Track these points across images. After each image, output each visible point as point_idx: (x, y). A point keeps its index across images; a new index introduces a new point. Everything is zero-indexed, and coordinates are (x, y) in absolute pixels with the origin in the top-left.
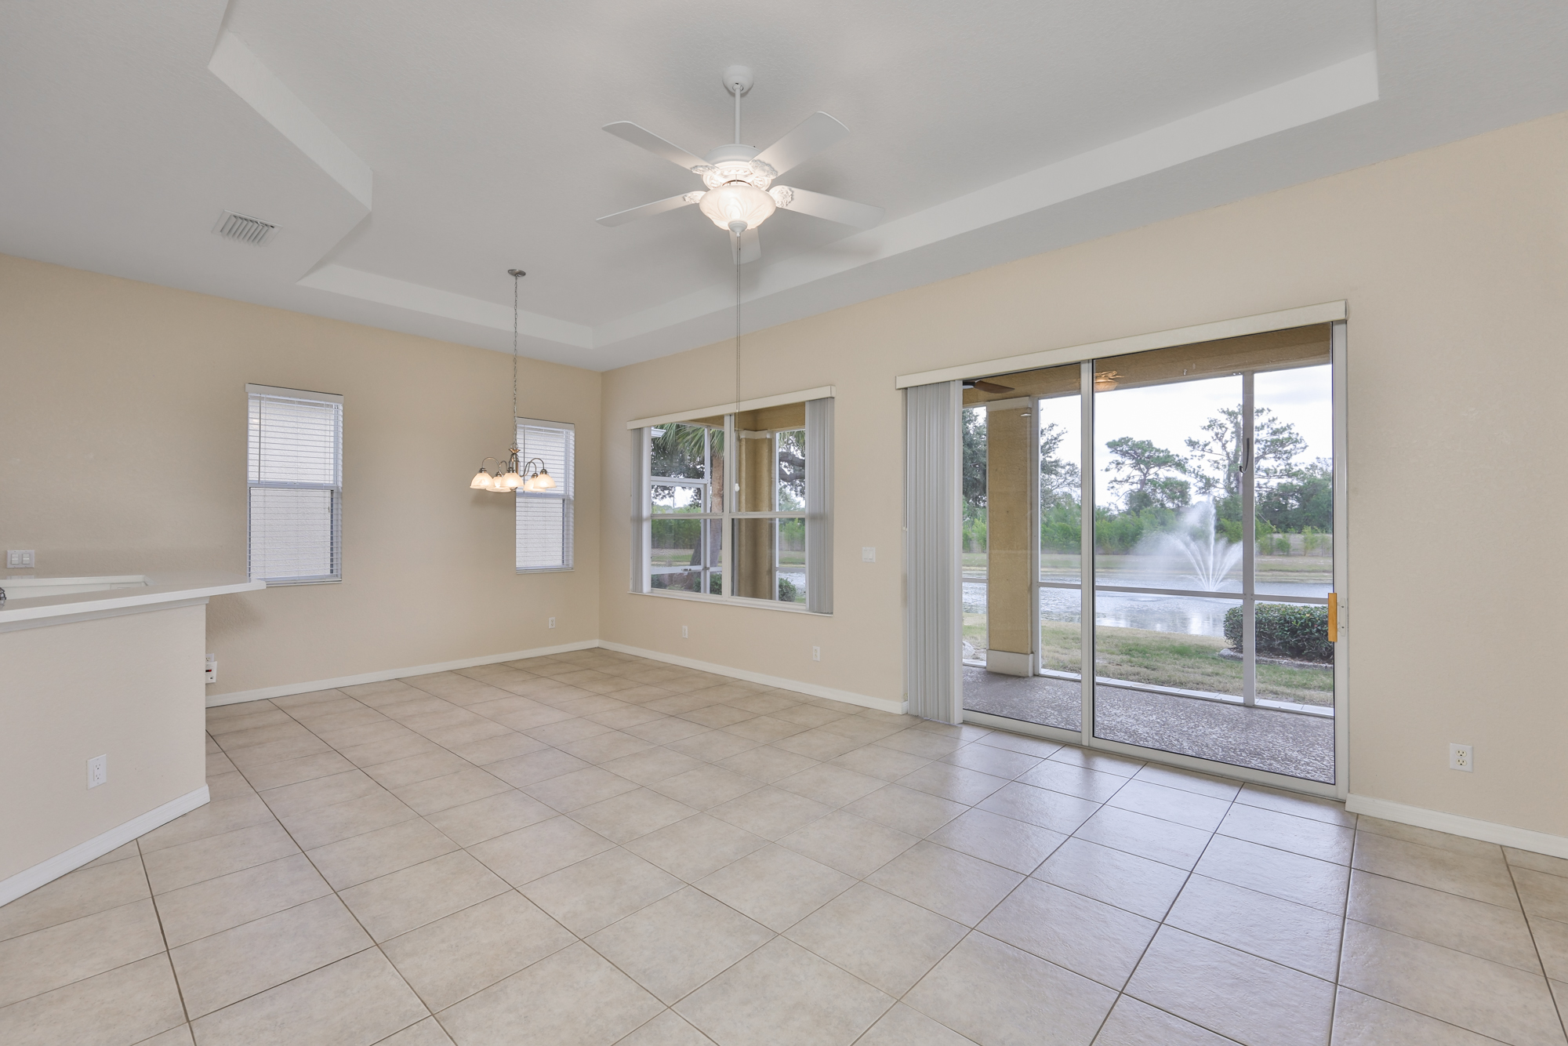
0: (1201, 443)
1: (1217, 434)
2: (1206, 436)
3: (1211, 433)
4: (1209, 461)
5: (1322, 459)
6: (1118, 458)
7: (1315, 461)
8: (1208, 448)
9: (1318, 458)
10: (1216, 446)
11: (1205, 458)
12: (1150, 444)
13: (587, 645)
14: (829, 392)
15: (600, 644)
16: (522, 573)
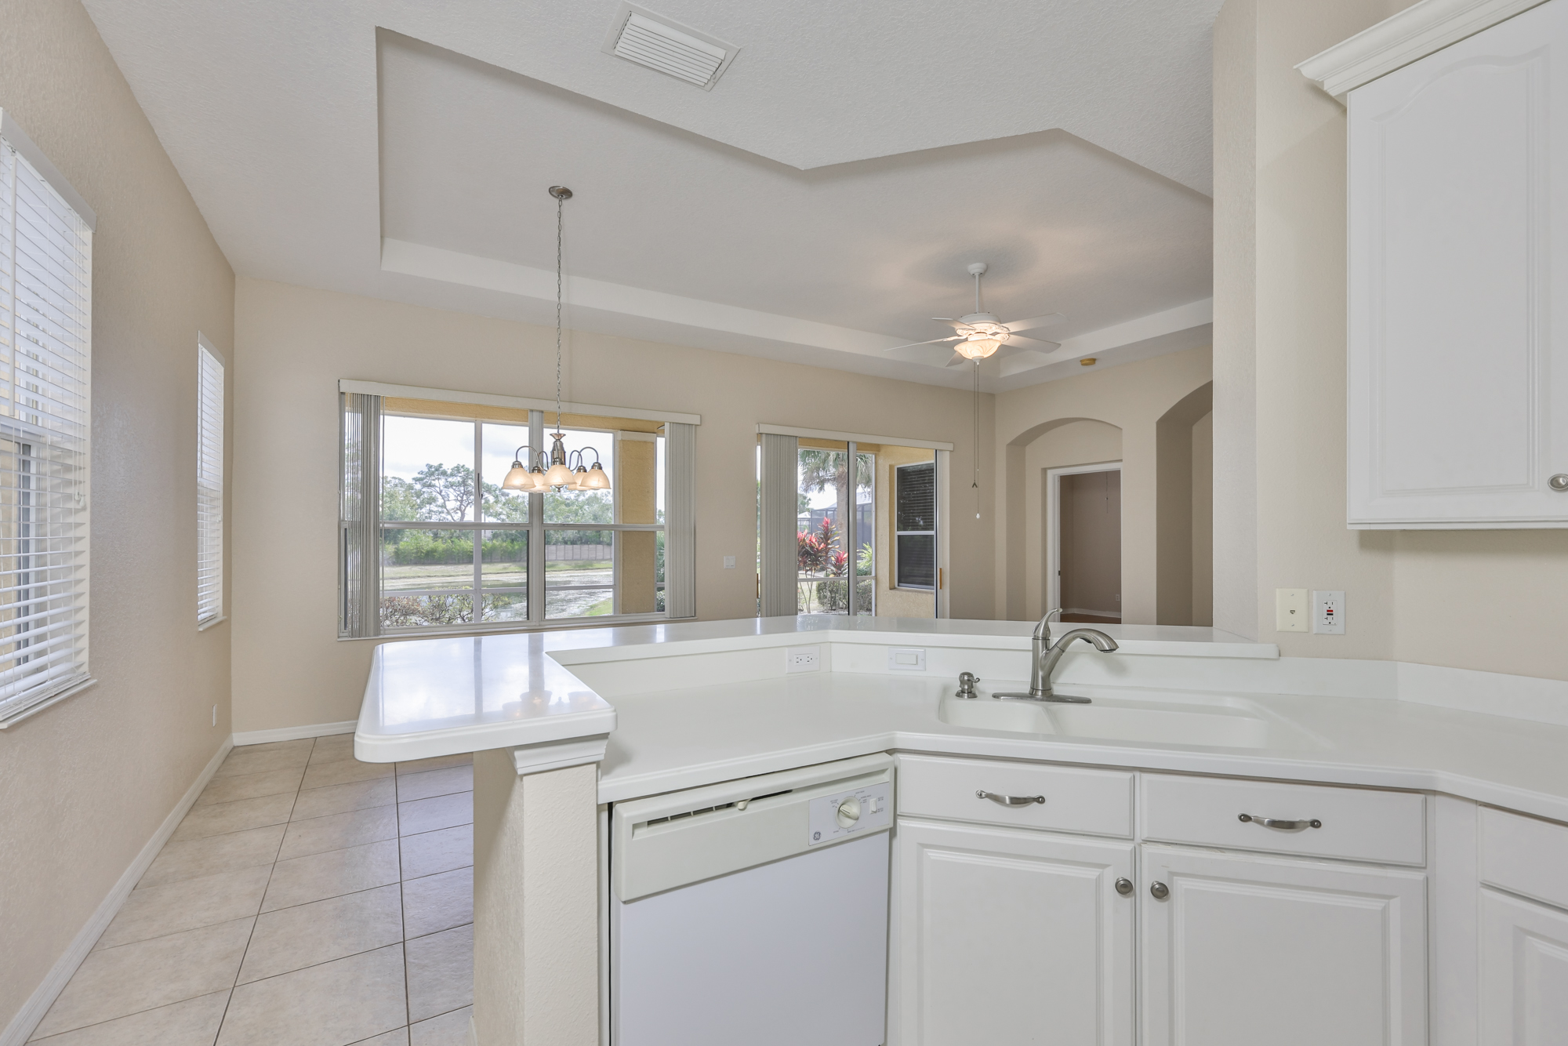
13: (227, 746)
14: (695, 420)
15: (239, 738)
16: (201, 629)
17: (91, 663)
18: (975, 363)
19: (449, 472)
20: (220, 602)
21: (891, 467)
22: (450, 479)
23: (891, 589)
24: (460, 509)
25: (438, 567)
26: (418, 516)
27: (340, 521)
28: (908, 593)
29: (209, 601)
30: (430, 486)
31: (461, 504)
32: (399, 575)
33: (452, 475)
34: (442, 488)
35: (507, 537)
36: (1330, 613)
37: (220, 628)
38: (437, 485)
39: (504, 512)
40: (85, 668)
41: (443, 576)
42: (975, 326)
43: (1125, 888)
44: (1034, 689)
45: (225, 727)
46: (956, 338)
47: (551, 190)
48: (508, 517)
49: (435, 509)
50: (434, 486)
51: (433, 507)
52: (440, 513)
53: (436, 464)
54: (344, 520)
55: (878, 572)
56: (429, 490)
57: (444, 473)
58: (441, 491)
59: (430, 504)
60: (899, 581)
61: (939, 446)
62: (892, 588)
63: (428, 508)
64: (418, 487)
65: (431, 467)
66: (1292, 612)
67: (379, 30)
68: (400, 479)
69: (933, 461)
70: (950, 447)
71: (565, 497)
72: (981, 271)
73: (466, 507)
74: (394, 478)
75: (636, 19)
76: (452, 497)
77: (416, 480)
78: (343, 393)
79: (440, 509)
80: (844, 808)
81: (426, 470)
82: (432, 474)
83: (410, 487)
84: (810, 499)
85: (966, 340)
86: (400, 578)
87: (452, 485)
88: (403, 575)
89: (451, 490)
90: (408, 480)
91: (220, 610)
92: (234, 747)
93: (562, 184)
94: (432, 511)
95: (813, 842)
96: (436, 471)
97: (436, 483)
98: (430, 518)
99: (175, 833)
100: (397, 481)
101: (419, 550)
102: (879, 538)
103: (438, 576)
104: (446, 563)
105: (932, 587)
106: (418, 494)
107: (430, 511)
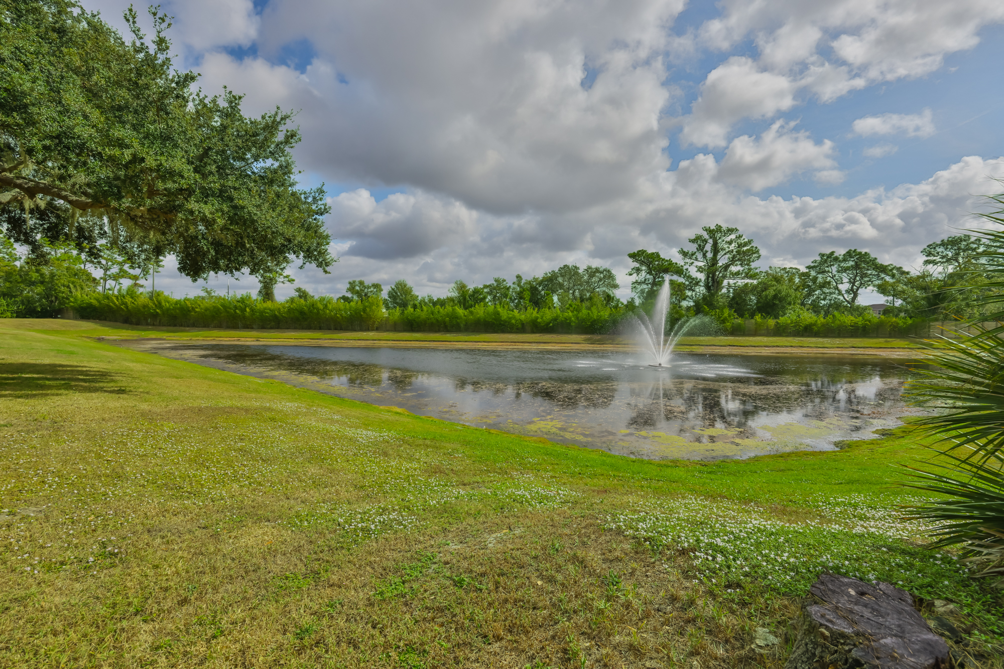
0: (690, 253)
1: (700, 246)
2: (692, 248)
3: (696, 245)
4: (696, 267)
5: (773, 268)
6: (637, 265)
7: (768, 269)
8: (694, 257)
9: (770, 267)
10: (699, 255)
11: (694, 264)
12: (658, 255)
19: (841, 258)
22: (842, 265)
24: (852, 289)
25: (814, 340)
32: (773, 344)
33: (845, 260)
41: (816, 347)
57: (836, 259)
74: (791, 268)
76: (845, 280)
86: (774, 346)
87: (845, 270)
88: (776, 344)
89: (844, 274)
96: (828, 259)
101: (797, 324)
103: (811, 347)
104: (825, 336)
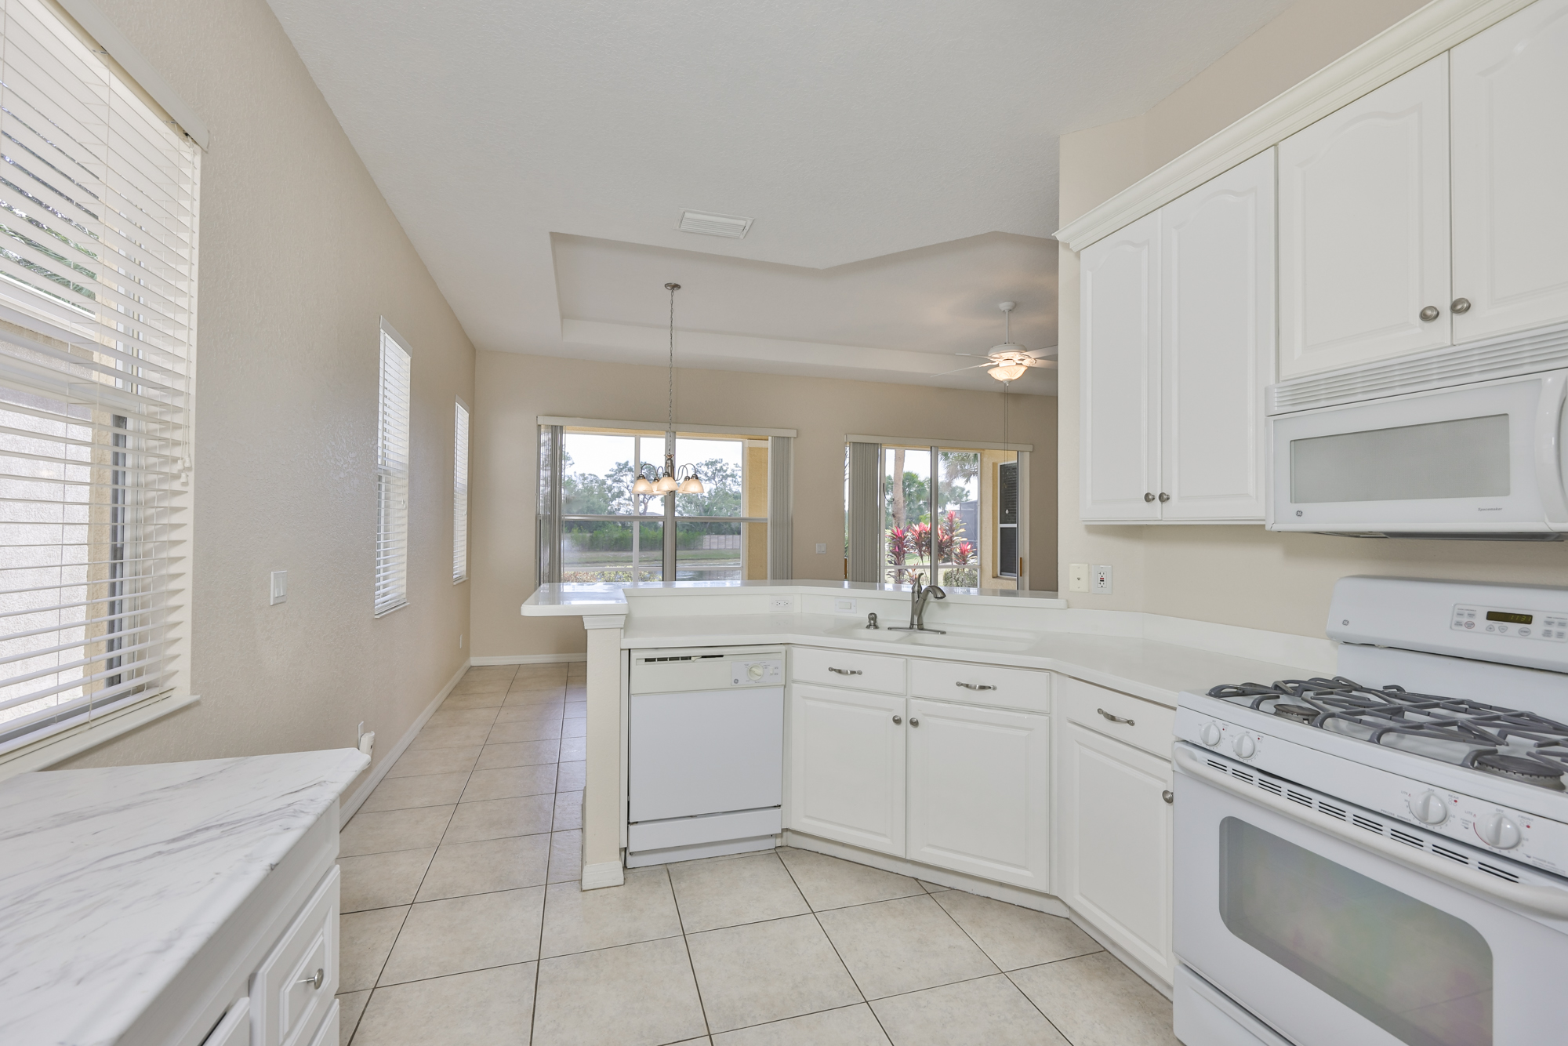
13: (467, 665)
14: (792, 433)
15: (475, 661)
16: (455, 584)
17: (407, 593)
18: (1005, 384)
20: (465, 568)
21: (994, 465)
23: (993, 577)
26: (609, 508)
27: (537, 515)
28: (1008, 581)
29: (460, 566)
30: (619, 481)
31: (645, 497)
34: (629, 483)
35: (683, 527)
36: (1102, 580)
37: (465, 584)
38: (625, 480)
39: (681, 505)
40: (404, 596)
42: (1002, 354)
43: (897, 721)
44: (912, 624)
45: (466, 652)
46: (990, 364)
47: (666, 285)
48: (684, 509)
49: (623, 502)
50: (622, 481)
51: (621, 500)
52: (627, 505)
53: (623, 462)
54: (539, 514)
55: (983, 562)
56: (619, 485)
58: (628, 486)
59: (619, 497)
60: (1001, 571)
61: (1020, 447)
62: (995, 577)
63: (617, 501)
64: (609, 482)
65: (620, 465)
66: (1079, 579)
67: (552, 234)
68: (595, 476)
69: (1016, 462)
70: (1030, 448)
71: (734, 490)
72: (1009, 308)
73: (648, 500)
75: (687, 215)
77: (608, 476)
78: (540, 426)
79: (627, 502)
80: (753, 669)
81: (616, 467)
82: (620, 470)
83: (604, 482)
84: (968, 492)
85: (998, 366)
90: (602, 477)
91: (465, 573)
92: (472, 667)
93: (674, 282)
94: (621, 504)
95: (733, 684)
97: (623, 478)
98: (619, 510)
99: (441, 706)
100: (593, 477)
102: (983, 530)
105: (1014, 574)
106: (610, 489)
107: (620, 504)
